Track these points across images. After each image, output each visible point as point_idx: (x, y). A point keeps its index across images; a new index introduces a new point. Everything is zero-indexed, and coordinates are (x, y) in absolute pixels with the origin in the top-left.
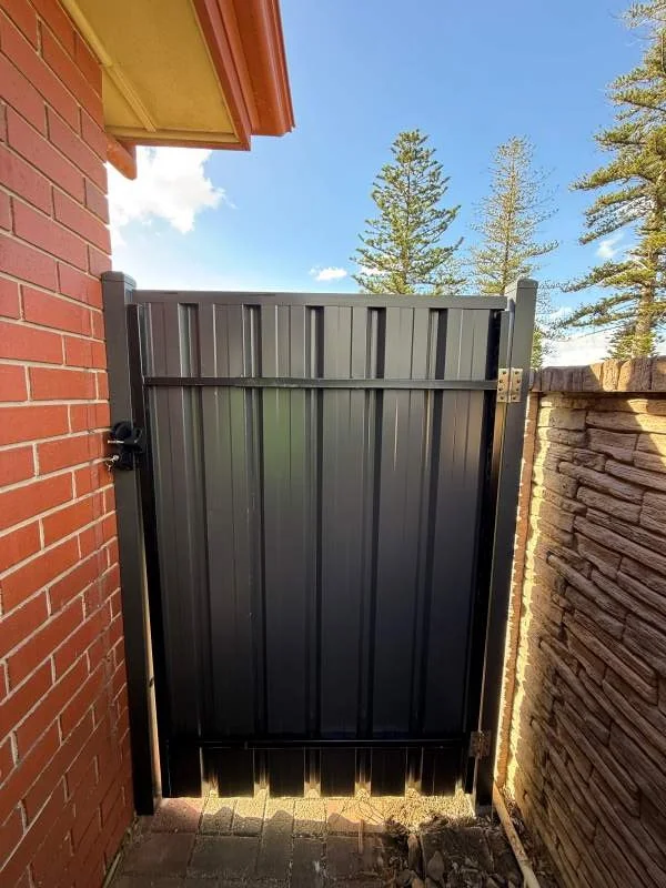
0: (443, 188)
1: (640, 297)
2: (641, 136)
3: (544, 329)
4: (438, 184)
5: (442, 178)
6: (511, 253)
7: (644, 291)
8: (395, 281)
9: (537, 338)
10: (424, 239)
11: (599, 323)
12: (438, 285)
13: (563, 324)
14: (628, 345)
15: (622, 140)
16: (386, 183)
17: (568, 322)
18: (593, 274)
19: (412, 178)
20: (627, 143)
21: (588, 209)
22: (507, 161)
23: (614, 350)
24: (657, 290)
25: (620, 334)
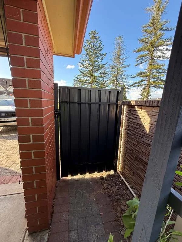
0: (102, 47)
1: (147, 80)
2: (148, 41)
3: (127, 87)
4: (101, 46)
5: (102, 45)
6: (119, 67)
7: (148, 79)
8: (90, 72)
9: (125, 89)
10: (98, 61)
11: (139, 86)
12: (101, 74)
13: (131, 86)
14: (145, 91)
15: (144, 42)
16: (87, 44)
17: (132, 85)
18: (138, 74)
19: (94, 44)
20: (145, 42)
21: (137, 58)
22: (118, 42)
23: (142, 93)
24: (151, 79)
25: (143, 89)
